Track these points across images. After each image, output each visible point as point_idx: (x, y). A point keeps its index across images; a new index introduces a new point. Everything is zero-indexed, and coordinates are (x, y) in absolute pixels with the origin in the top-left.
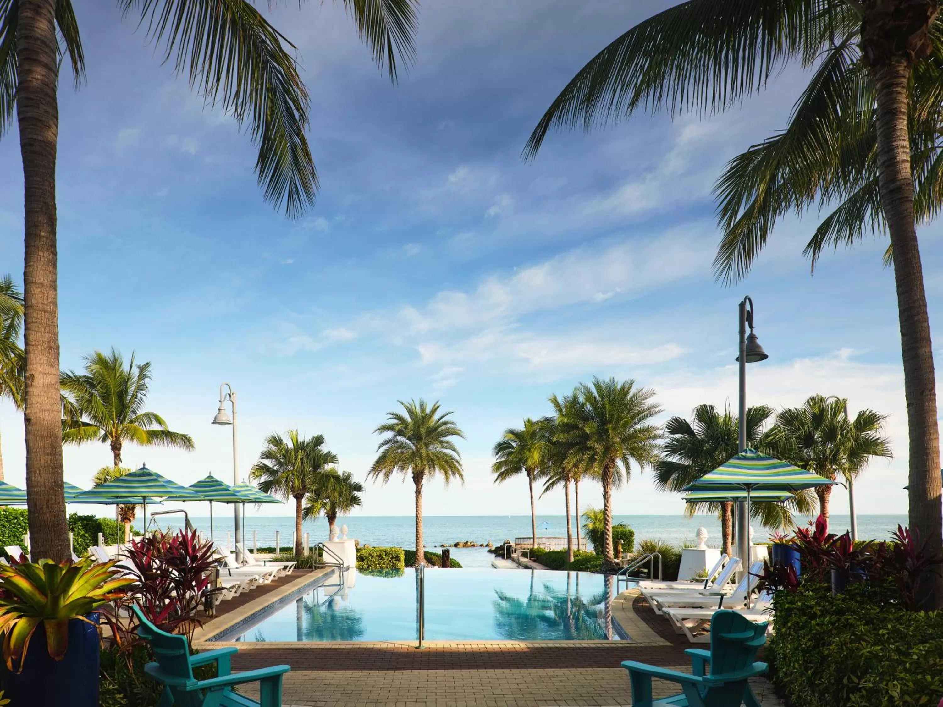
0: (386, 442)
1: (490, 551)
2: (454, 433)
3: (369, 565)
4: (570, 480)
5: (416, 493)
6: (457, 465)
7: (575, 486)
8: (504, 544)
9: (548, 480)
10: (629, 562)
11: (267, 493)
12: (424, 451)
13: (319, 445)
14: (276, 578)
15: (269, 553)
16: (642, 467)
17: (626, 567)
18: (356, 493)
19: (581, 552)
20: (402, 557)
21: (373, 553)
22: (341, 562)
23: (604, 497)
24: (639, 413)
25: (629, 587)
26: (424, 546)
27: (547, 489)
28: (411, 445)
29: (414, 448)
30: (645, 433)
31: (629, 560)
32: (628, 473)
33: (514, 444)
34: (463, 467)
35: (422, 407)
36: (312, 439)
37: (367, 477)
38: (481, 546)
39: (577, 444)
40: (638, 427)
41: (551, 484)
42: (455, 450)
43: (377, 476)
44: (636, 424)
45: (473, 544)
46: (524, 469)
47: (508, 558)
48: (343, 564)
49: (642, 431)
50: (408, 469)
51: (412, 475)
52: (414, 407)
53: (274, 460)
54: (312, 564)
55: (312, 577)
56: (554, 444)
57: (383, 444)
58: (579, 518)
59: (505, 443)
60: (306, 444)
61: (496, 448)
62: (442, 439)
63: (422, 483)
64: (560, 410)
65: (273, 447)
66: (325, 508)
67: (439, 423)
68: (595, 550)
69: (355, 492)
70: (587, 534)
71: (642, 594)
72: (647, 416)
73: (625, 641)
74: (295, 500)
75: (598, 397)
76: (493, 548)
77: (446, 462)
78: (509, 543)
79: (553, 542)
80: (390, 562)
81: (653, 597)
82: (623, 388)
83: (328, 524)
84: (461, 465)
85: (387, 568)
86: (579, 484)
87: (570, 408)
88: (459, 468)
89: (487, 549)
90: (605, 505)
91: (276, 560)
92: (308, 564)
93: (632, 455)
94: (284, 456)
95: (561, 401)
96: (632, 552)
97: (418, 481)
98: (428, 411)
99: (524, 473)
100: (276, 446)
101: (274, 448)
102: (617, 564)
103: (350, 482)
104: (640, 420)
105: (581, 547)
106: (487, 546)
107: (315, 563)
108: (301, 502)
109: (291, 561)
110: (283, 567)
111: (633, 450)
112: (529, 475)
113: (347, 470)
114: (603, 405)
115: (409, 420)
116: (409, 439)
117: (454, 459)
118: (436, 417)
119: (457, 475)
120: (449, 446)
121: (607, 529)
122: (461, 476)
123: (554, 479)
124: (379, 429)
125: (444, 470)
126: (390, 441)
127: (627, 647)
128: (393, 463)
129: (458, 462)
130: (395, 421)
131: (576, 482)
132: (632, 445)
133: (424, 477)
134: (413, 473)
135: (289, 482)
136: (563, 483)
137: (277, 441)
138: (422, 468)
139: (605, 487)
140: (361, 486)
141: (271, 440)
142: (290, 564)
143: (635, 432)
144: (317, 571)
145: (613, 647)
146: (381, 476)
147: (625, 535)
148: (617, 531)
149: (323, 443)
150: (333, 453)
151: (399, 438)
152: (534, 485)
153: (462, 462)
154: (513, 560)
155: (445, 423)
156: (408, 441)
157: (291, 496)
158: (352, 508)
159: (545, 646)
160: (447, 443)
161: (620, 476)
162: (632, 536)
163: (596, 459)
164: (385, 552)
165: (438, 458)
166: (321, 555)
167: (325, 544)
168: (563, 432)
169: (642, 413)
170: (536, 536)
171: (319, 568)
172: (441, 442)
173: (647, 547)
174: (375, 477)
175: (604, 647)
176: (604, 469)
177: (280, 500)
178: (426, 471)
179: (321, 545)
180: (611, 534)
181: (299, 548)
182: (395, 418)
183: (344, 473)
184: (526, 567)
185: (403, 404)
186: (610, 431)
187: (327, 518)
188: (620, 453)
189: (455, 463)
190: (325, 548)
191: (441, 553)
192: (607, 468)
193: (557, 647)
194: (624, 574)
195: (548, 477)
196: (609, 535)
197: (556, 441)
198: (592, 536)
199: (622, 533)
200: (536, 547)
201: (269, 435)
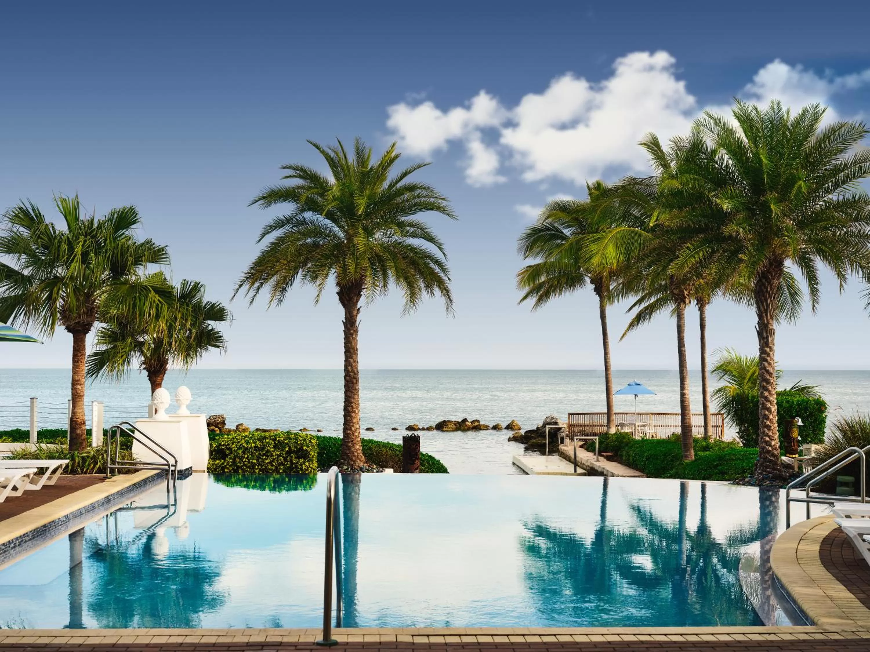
0: (279, 224)
1: (515, 439)
2: (431, 207)
3: (238, 467)
4: (687, 301)
5: (345, 324)
6: (437, 270)
7: (698, 313)
8: (544, 425)
9: (640, 302)
10: (813, 462)
11: (6, 323)
12: (360, 241)
13: (127, 228)
14: (19, 494)
15: (14, 440)
16: (841, 276)
17: (807, 471)
18: (212, 324)
19: (712, 441)
20: (313, 454)
21: (248, 442)
22: (172, 461)
23: (760, 334)
24: (837, 170)
25: (813, 515)
26: (368, 429)
27: (639, 319)
28: (336, 229)
29: (341, 235)
30: (850, 211)
31: (813, 459)
32: (814, 291)
33: (567, 232)
34: (452, 274)
35: (360, 153)
36: (112, 215)
37: (237, 290)
38: (496, 428)
39: (701, 230)
40: (834, 197)
41: (646, 308)
42: (431, 240)
43: (258, 289)
44: (827, 191)
45: (476, 424)
46: (588, 280)
47: (552, 452)
48: (175, 466)
49: (839, 206)
50: (326, 276)
51: (337, 289)
52: (341, 155)
53: (23, 256)
54: (105, 463)
55: (100, 491)
56: (653, 230)
57: (270, 229)
58: (707, 374)
59: (548, 229)
60: (96, 224)
61: (529, 236)
62: (404, 218)
63: (359, 305)
64: (665, 166)
65: (22, 229)
66: (142, 352)
67: (398, 186)
68: (741, 437)
69: (209, 322)
70: (724, 406)
71: (839, 529)
72: (854, 176)
73: (800, 628)
74: (71, 335)
75: (745, 140)
76: (522, 432)
77: (414, 263)
78: (556, 423)
79: (653, 421)
80: (285, 459)
81: (865, 537)
82: (797, 123)
83: (149, 384)
84: (444, 270)
85: (278, 472)
86: (708, 309)
87: (687, 160)
88: (442, 275)
89: (510, 434)
90: (762, 351)
91: (25, 456)
92: (96, 463)
93: (820, 252)
94: (46, 247)
95: (666, 147)
96: (822, 442)
97: (350, 299)
98: (374, 162)
99: (590, 287)
100: (28, 228)
101: (24, 231)
102: (789, 466)
103: (200, 302)
104: (837, 185)
105: (711, 431)
106: (509, 427)
107: (113, 462)
108: (83, 341)
109: (59, 458)
110: (36, 470)
111: (823, 243)
112: (598, 290)
113: (193, 278)
114: (756, 155)
115: (332, 180)
116: (330, 216)
117: (431, 257)
118: (392, 174)
119: (437, 291)
120: (419, 232)
121: (766, 398)
122: (446, 291)
123: (653, 299)
124: (264, 198)
125: (406, 278)
126: (288, 221)
127: (804, 641)
128: (292, 265)
129: (438, 262)
130: (300, 182)
131: (702, 304)
132: (821, 235)
133: (364, 292)
134: (338, 284)
135: (56, 300)
136: (671, 306)
137: (32, 219)
138: (358, 276)
139: (760, 316)
140: (222, 310)
141: (16, 216)
142: (53, 464)
143: (827, 208)
144: (114, 478)
145: (772, 642)
146: (267, 290)
147: (806, 409)
148: (788, 402)
149: (135, 222)
150: (159, 243)
151: (308, 215)
152: (609, 310)
153: (448, 265)
154: (565, 456)
155: (411, 188)
156: (328, 222)
157: (60, 329)
158: (204, 353)
159: (616, 638)
160: (412, 225)
161: (794, 294)
162: (824, 412)
163: (741, 261)
164: (274, 440)
165: (394, 257)
166: (127, 446)
167: (137, 426)
168: (669, 206)
169: (843, 171)
170: (615, 410)
171: (120, 472)
172: (401, 225)
173: (853, 432)
174: (252, 293)
175: (751, 641)
176: (760, 280)
177: (34, 336)
178: (368, 281)
179: (125, 427)
180: (774, 409)
181: (79, 431)
182: (300, 177)
183: (185, 283)
184: (592, 472)
185: (318, 148)
186: (772, 206)
187: (145, 373)
188: (795, 250)
189: (432, 266)
190: (137, 434)
191: (401, 442)
192: (767, 279)
193: (642, 642)
194: (801, 485)
195: (639, 296)
196: (769, 410)
197: (656, 226)
198: (736, 412)
199: (799, 405)
200: (613, 430)
201: (14, 204)
